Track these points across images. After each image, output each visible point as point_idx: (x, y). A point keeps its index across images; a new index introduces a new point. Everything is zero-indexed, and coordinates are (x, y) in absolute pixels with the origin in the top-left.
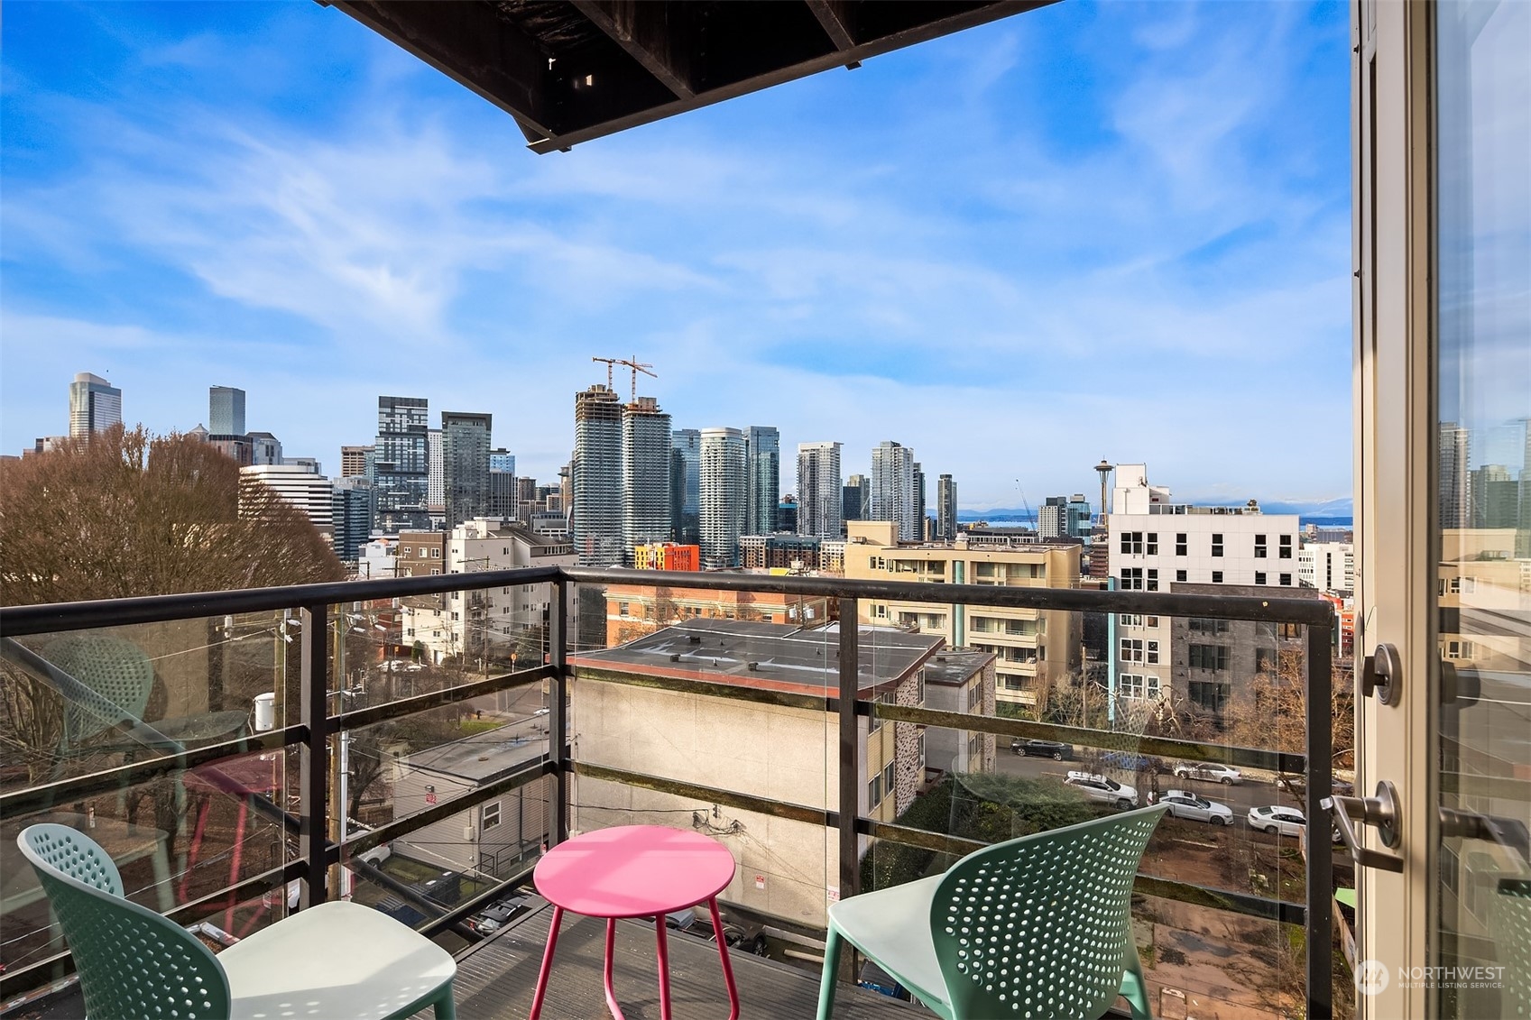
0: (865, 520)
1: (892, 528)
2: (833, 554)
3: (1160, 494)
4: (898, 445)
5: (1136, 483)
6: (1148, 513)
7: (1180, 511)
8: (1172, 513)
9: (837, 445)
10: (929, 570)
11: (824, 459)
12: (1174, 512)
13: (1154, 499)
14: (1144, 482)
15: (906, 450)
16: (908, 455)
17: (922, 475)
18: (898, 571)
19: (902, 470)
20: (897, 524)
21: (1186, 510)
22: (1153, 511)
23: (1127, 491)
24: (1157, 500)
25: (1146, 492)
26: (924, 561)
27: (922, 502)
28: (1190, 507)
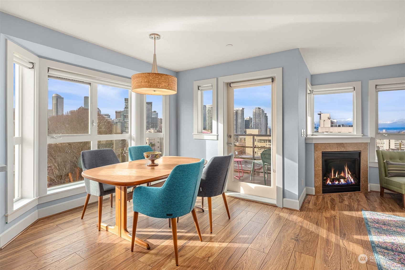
0: (251, 129)
1: (259, 131)
2: (242, 138)
3: (334, 121)
4: (260, 108)
5: (327, 119)
6: (330, 127)
7: (339, 126)
8: (337, 127)
9: (243, 109)
10: (268, 142)
11: (240, 112)
12: (338, 126)
13: (332, 123)
14: (329, 118)
15: (262, 110)
16: (263, 111)
17: (267, 117)
18: (260, 142)
19: (261, 115)
20: (260, 130)
21: (341, 126)
22: (332, 126)
23: (324, 121)
24: (333, 123)
25: (330, 121)
26: (267, 140)
27: (267, 124)
28: (342, 125)
